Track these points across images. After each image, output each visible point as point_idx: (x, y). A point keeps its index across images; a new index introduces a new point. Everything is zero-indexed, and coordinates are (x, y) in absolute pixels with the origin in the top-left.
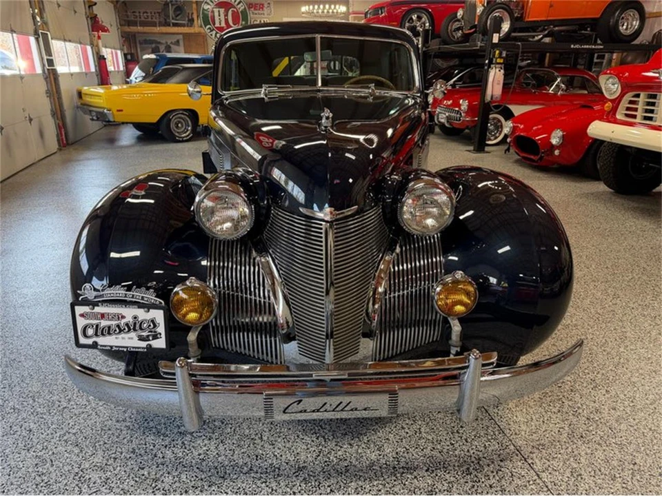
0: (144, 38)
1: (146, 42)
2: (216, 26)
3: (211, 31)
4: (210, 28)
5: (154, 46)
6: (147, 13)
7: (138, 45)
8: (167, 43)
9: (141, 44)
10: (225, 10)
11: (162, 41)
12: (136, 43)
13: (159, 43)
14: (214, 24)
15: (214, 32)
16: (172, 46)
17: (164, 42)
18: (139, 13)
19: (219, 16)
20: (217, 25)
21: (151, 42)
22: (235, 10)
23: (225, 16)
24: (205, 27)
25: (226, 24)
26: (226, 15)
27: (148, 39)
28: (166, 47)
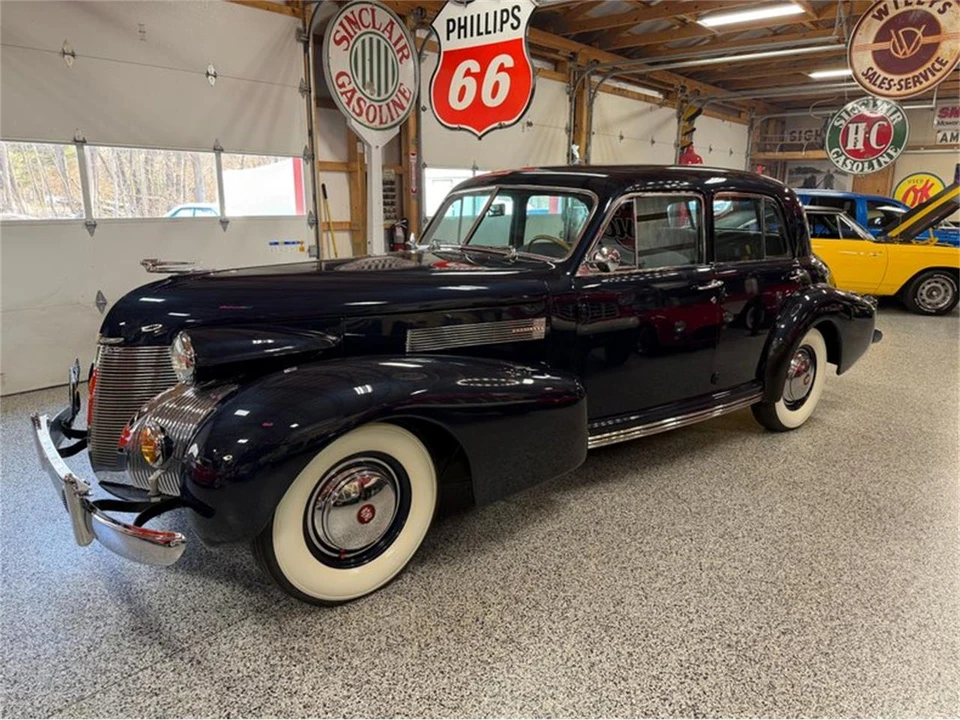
0: (796, 167)
1: (799, 170)
2: (848, 148)
3: (839, 156)
4: (837, 153)
5: (808, 176)
6: (811, 131)
7: (787, 176)
8: (829, 171)
9: (791, 173)
10: (867, 126)
11: (822, 170)
12: (785, 172)
13: (818, 172)
14: (845, 145)
15: (843, 157)
16: (834, 175)
17: (824, 170)
18: (800, 132)
19: (856, 133)
20: (850, 146)
21: (806, 171)
22: (885, 123)
23: (866, 133)
24: (830, 150)
25: (865, 144)
26: (868, 132)
27: (802, 166)
28: (826, 178)
